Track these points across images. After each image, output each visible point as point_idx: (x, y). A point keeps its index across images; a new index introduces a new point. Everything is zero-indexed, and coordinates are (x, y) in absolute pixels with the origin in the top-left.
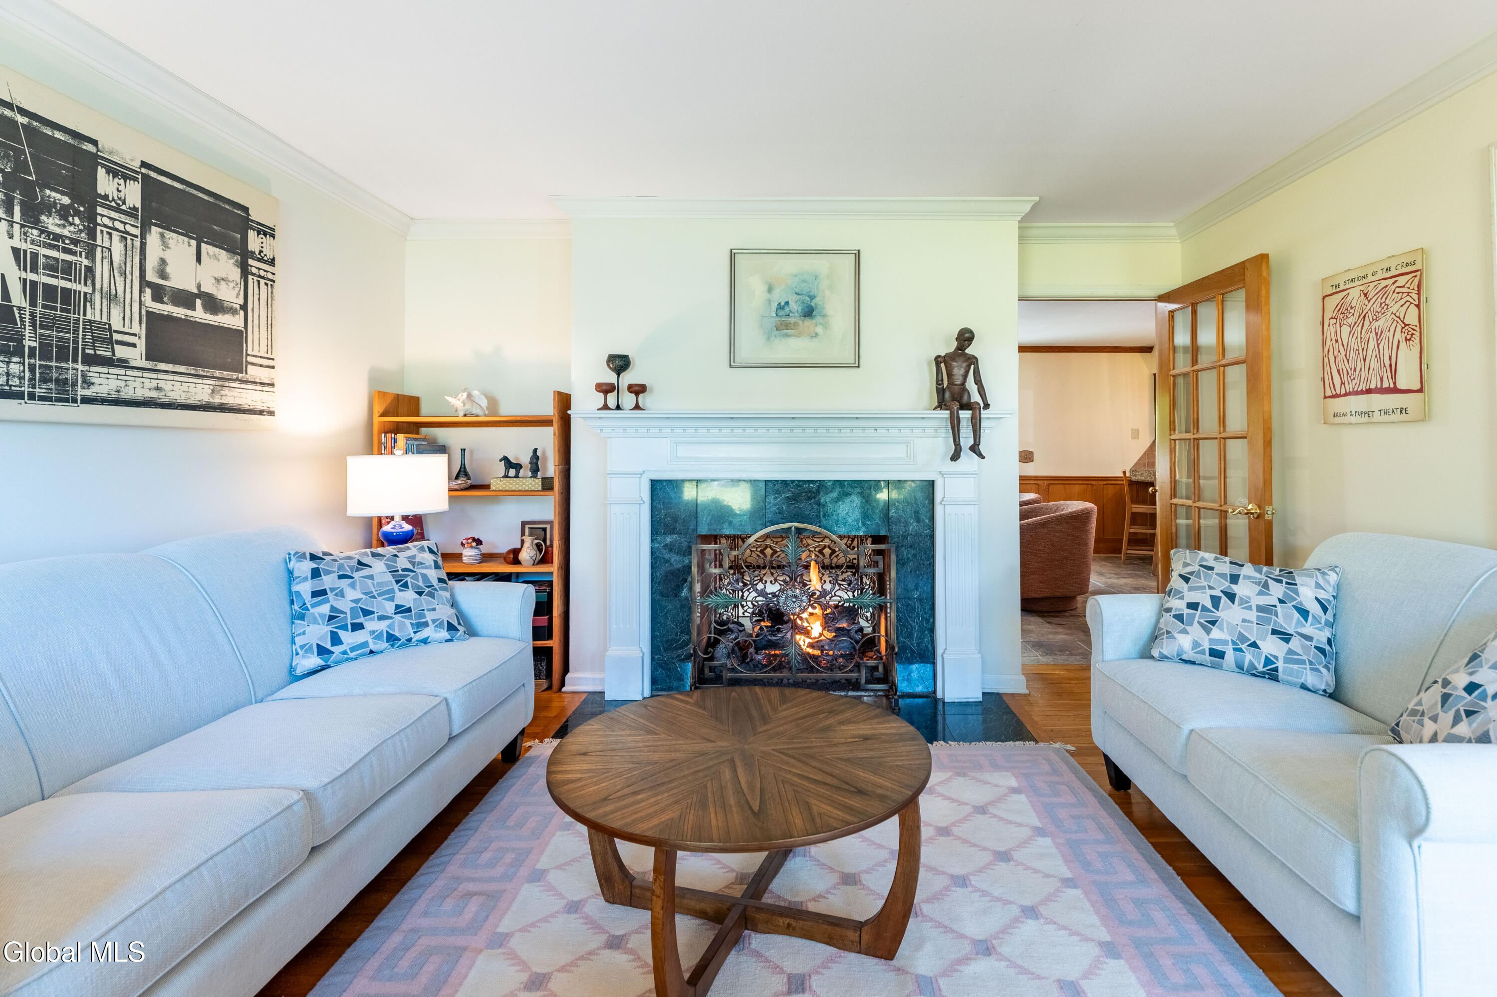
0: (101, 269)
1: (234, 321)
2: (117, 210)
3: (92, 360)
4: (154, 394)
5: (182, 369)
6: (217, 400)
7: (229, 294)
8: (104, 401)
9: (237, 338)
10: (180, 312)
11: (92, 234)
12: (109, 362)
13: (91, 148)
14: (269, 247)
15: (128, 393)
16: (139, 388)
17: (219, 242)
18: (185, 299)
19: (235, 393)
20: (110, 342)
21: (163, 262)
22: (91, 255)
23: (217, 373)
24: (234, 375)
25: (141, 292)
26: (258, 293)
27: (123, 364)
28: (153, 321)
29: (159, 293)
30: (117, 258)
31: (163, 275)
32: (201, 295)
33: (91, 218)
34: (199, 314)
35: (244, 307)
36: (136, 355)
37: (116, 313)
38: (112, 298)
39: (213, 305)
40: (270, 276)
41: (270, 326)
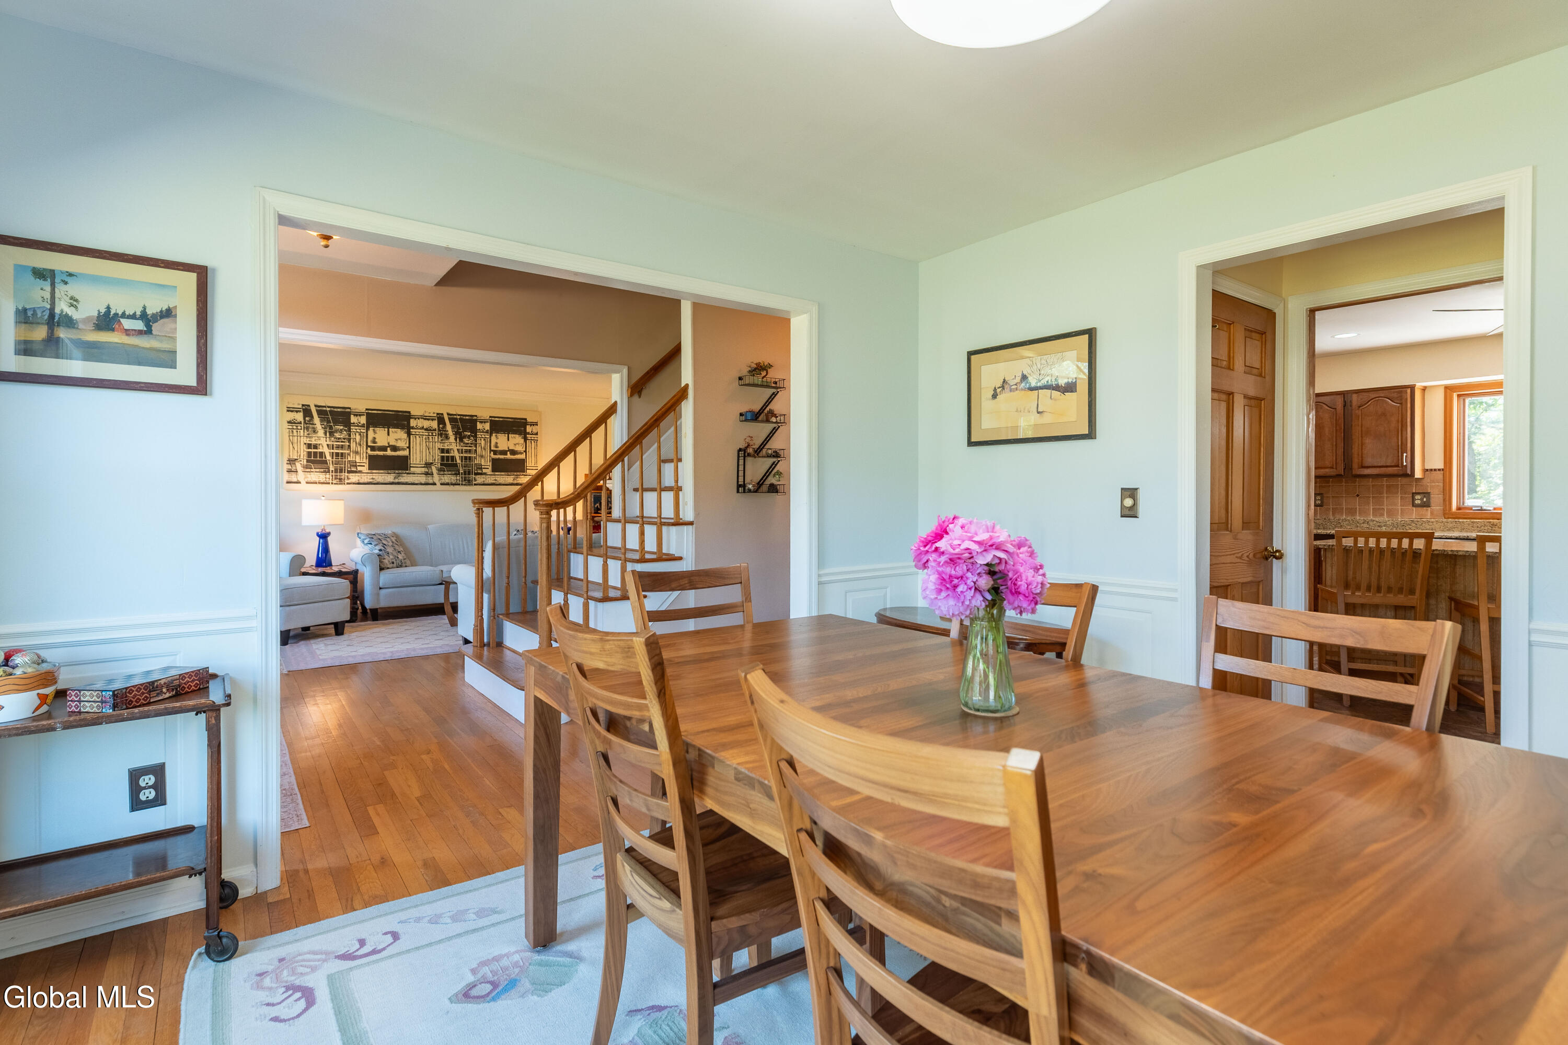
0: (479, 449)
1: (522, 456)
2: (483, 432)
3: (476, 474)
4: (494, 482)
5: (503, 473)
6: (515, 482)
7: (520, 448)
8: (480, 485)
9: (523, 462)
10: (502, 457)
11: (476, 441)
12: (481, 474)
13: (475, 418)
14: (535, 429)
15: (487, 482)
16: (490, 480)
17: (515, 432)
18: (504, 452)
19: (522, 479)
20: (481, 468)
21: (497, 443)
22: (476, 447)
23: (515, 473)
24: (522, 473)
25: (490, 453)
26: (531, 446)
27: (485, 474)
28: (494, 461)
29: (495, 453)
30: (483, 445)
31: (497, 447)
32: (509, 450)
33: (475, 436)
34: (509, 456)
35: (525, 451)
36: (489, 471)
37: (483, 460)
38: (482, 456)
39: (513, 452)
40: (536, 439)
41: (536, 456)
